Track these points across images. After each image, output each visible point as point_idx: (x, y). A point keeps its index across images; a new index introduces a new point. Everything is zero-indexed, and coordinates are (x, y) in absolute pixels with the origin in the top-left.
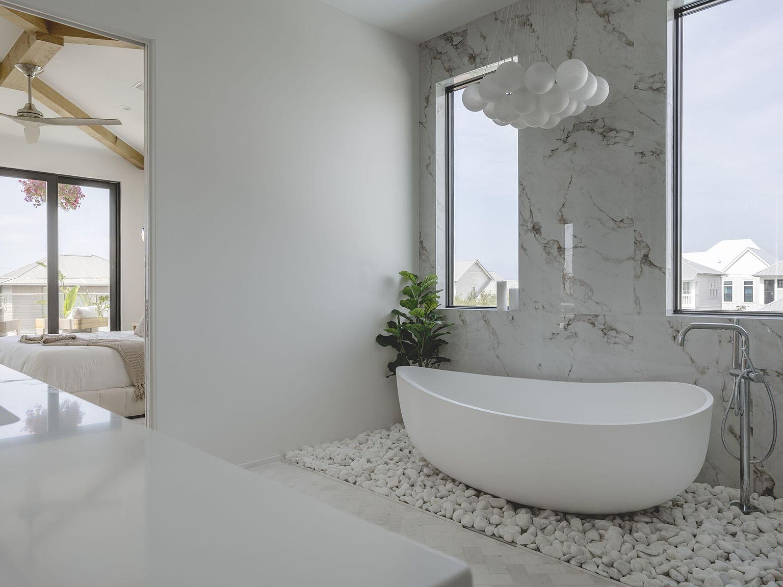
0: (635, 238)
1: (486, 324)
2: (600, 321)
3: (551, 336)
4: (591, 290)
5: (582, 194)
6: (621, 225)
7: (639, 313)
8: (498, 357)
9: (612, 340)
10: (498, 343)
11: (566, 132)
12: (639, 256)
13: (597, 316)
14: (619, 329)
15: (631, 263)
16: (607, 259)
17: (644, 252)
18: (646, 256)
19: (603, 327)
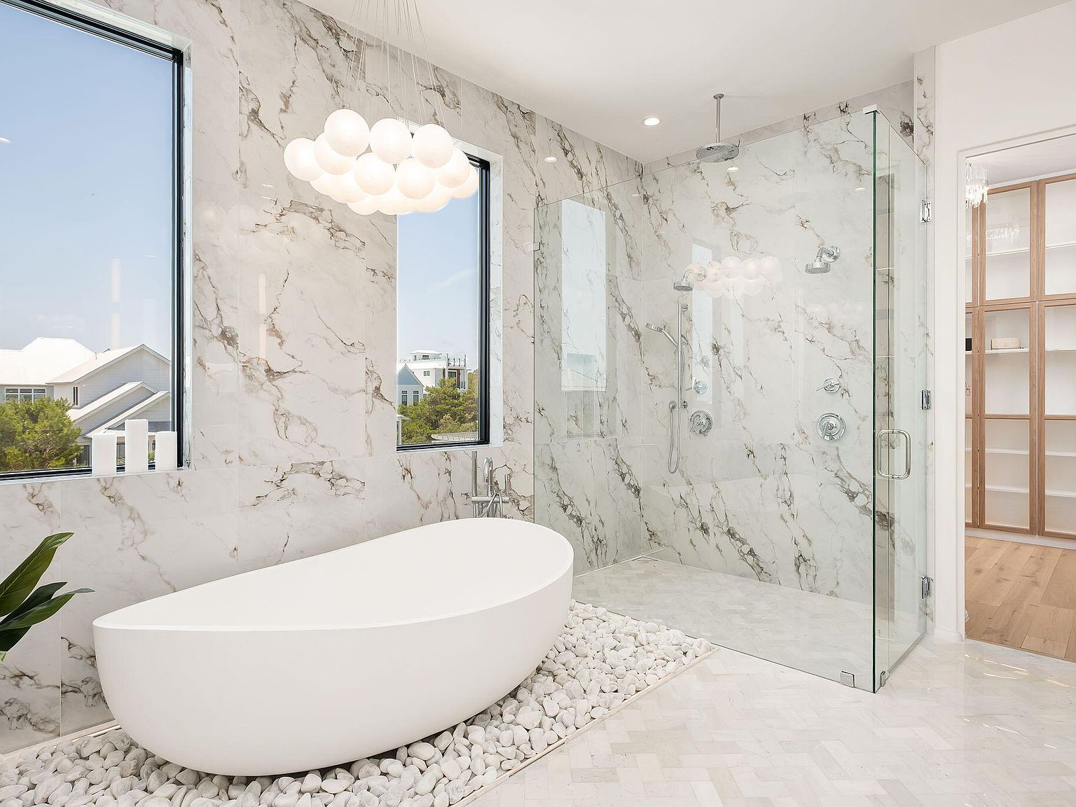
0: (367, 367)
1: (112, 502)
2: (326, 471)
3: (254, 501)
4: (316, 430)
5: (303, 300)
6: (351, 349)
7: (371, 455)
8: (143, 558)
9: (342, 491)
10: (145, 533)
11: (279, 208)
12: (371, 389)
13: (322, 463)
14: (349, 476)
15: (363, 394)
16: (335, 390)
17: (376, 384)
18: (378, 389)
19: (331, 476)
